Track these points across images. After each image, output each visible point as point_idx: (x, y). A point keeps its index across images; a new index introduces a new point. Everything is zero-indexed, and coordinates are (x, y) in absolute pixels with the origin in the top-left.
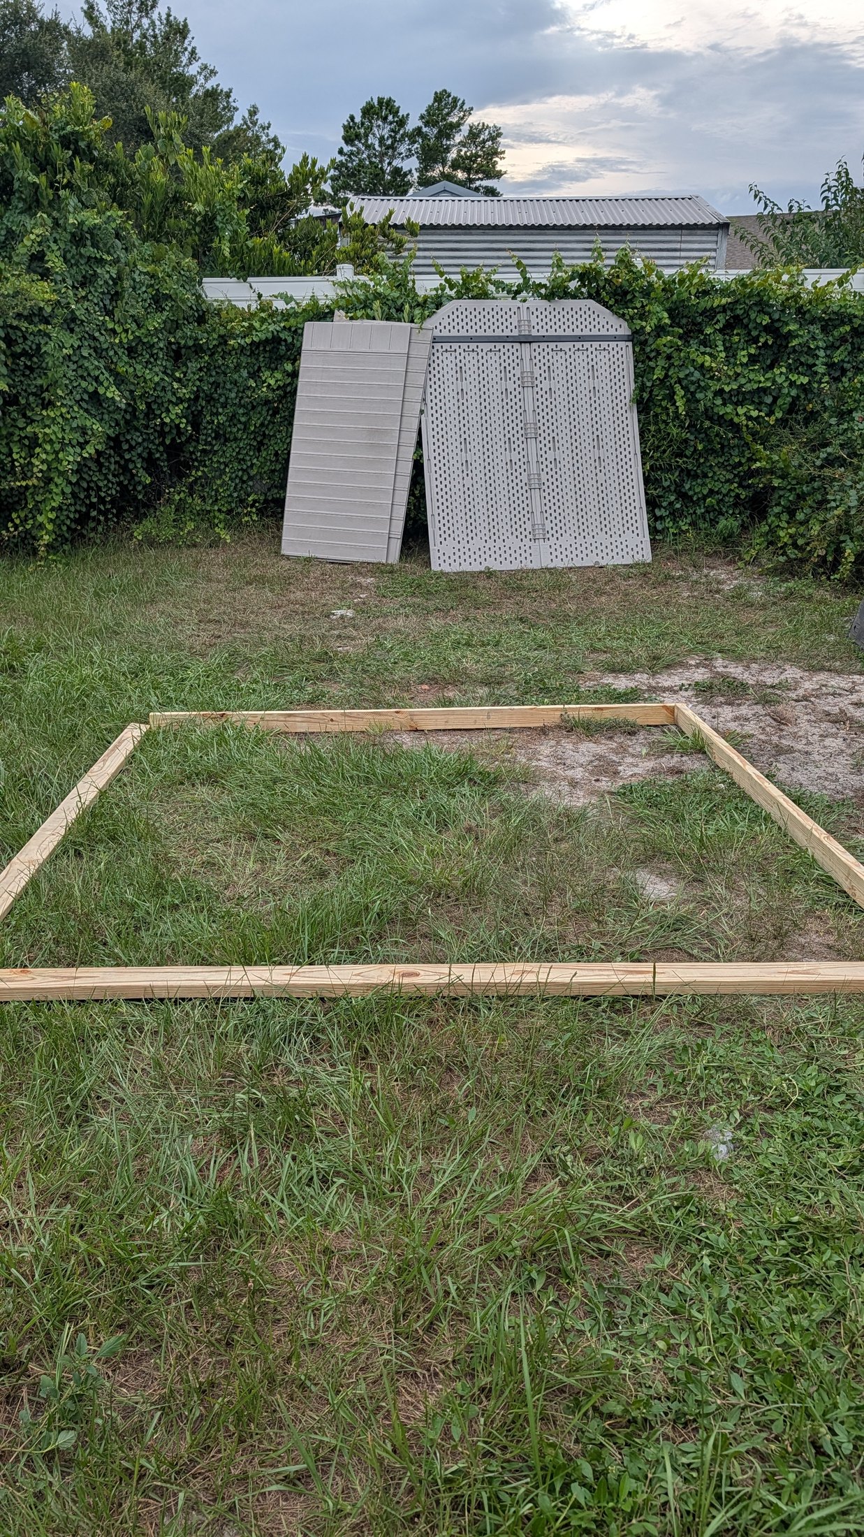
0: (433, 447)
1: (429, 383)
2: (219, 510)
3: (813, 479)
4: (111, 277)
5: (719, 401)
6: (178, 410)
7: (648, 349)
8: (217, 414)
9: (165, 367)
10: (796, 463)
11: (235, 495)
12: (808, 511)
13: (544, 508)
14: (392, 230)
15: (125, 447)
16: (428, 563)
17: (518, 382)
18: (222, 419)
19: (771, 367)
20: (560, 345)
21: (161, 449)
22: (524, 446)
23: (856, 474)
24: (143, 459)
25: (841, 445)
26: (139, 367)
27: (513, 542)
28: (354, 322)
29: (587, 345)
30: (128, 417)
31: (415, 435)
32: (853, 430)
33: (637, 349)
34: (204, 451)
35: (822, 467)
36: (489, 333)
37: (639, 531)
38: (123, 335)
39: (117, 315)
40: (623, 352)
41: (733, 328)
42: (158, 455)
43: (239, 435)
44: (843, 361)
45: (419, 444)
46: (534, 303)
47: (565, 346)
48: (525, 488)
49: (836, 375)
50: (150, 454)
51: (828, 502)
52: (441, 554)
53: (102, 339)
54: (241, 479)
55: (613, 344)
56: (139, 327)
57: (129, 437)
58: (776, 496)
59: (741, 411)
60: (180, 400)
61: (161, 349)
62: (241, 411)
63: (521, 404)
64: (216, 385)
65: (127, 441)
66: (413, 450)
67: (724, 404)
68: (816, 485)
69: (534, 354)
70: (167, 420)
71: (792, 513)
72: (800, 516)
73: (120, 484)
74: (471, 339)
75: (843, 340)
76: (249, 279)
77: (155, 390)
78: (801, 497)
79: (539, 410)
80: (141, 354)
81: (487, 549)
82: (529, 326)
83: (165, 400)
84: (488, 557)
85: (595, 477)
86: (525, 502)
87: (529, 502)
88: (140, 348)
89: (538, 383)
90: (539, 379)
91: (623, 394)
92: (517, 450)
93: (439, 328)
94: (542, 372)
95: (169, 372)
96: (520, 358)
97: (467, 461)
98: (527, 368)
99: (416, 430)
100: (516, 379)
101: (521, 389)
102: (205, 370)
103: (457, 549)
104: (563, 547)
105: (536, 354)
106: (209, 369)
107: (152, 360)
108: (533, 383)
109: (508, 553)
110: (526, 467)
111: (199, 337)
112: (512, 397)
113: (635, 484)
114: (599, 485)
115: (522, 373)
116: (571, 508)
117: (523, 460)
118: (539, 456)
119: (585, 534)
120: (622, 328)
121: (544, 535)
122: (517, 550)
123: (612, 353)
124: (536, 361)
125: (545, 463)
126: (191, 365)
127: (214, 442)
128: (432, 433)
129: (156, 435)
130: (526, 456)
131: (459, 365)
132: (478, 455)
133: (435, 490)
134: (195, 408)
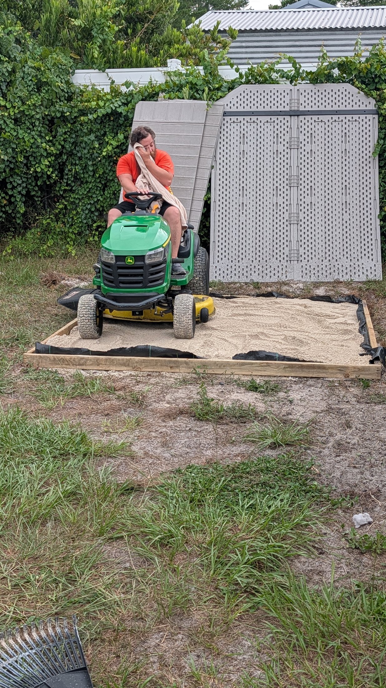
0: (218, 193)
1: (219, 145)
2: (73, 232)
4: (8, 71)
6: (47, 162)
8: (76, 165)
9: (40, 132)
11: (85, 221)
13: (300, 238)
14: (219, 35)
15: (9, 186)
17: (287, 145)
18: (78, 168)
20: (321, 117)
21: (37, 189)
22: (288, 192)
24: (22, 195)
26: (21, 132)
27: (274, 263)
28: (171, 101)
29: (342, 117)
30: (12, 166)
31: (207, 182)
33: (381, 119)
34: (65, 191)
36: (267, 109)
37: (374, 257)
38: (11, 110)
39: (9, 97)
40: (371, 123)
42: (33, 193)
43: (89, 180)
45: (209, 189)
46: (304, 86)
47: (325, 118)
48: (286, 223)
50: (28, 192)
52: (217, 269)
54: (90, 210)
55: (362, 117)
56: (23, 103)
57: (12, 180)
60: (49, 155)
61: (38, 119)
62: (90, 163)
63: (288, 161)
64: (75, 144)
65: (11, 183)
66: (204, 192)
69: (300, 124)
70: (39, 170)
74: (253, 114)
76: (107, 70)
77: (31, 147)
79: (302, 166)
80: (24, 123)
81: (253, 267)
82: (298, 103)
83: (38, 154)
84: (253, 273)
85: (341, 216)
86: (286, 234)
87: (288, 233)
88: (24, 119)
89: (302, 145)
90: (303, 143)
91: (368, 155)
92: (282, 195)
93: (229, 105)
94: (306, 137)
95: (43, 135)
96: (289, 127)
97: (243, 203)
98: (295, 135)
99: (208, 179)
100: (285, 143)
101: (288, 150)
102: (69, 134)
103: (230, 266)
104: (312, 267)
105: (302, 124)
106: (71, 133)
107: (31, 127)
108: (298, 146)
109: (269, 270)
110: (288, 208)
111: (65, 111)
112: (282, 156)
113: (373, 221)
114: (344, 222)
115: (290, 138)
116: (320, 239)
117: (286, 203)
118: (299, 200)
119: (330, 258)
120: (370, 104)
121: (298, 258)
122: (276, 268)
123: (361, 123)
124: (302, 129)
125: (303, 205)
126: (59, 130)
127: (73, 184)
128: (218, 182)
129: (33, 179)
130: (289, 200)
131: (243, 132)
132: (251, 199)
133: (218, 224)
134: (60, 161)
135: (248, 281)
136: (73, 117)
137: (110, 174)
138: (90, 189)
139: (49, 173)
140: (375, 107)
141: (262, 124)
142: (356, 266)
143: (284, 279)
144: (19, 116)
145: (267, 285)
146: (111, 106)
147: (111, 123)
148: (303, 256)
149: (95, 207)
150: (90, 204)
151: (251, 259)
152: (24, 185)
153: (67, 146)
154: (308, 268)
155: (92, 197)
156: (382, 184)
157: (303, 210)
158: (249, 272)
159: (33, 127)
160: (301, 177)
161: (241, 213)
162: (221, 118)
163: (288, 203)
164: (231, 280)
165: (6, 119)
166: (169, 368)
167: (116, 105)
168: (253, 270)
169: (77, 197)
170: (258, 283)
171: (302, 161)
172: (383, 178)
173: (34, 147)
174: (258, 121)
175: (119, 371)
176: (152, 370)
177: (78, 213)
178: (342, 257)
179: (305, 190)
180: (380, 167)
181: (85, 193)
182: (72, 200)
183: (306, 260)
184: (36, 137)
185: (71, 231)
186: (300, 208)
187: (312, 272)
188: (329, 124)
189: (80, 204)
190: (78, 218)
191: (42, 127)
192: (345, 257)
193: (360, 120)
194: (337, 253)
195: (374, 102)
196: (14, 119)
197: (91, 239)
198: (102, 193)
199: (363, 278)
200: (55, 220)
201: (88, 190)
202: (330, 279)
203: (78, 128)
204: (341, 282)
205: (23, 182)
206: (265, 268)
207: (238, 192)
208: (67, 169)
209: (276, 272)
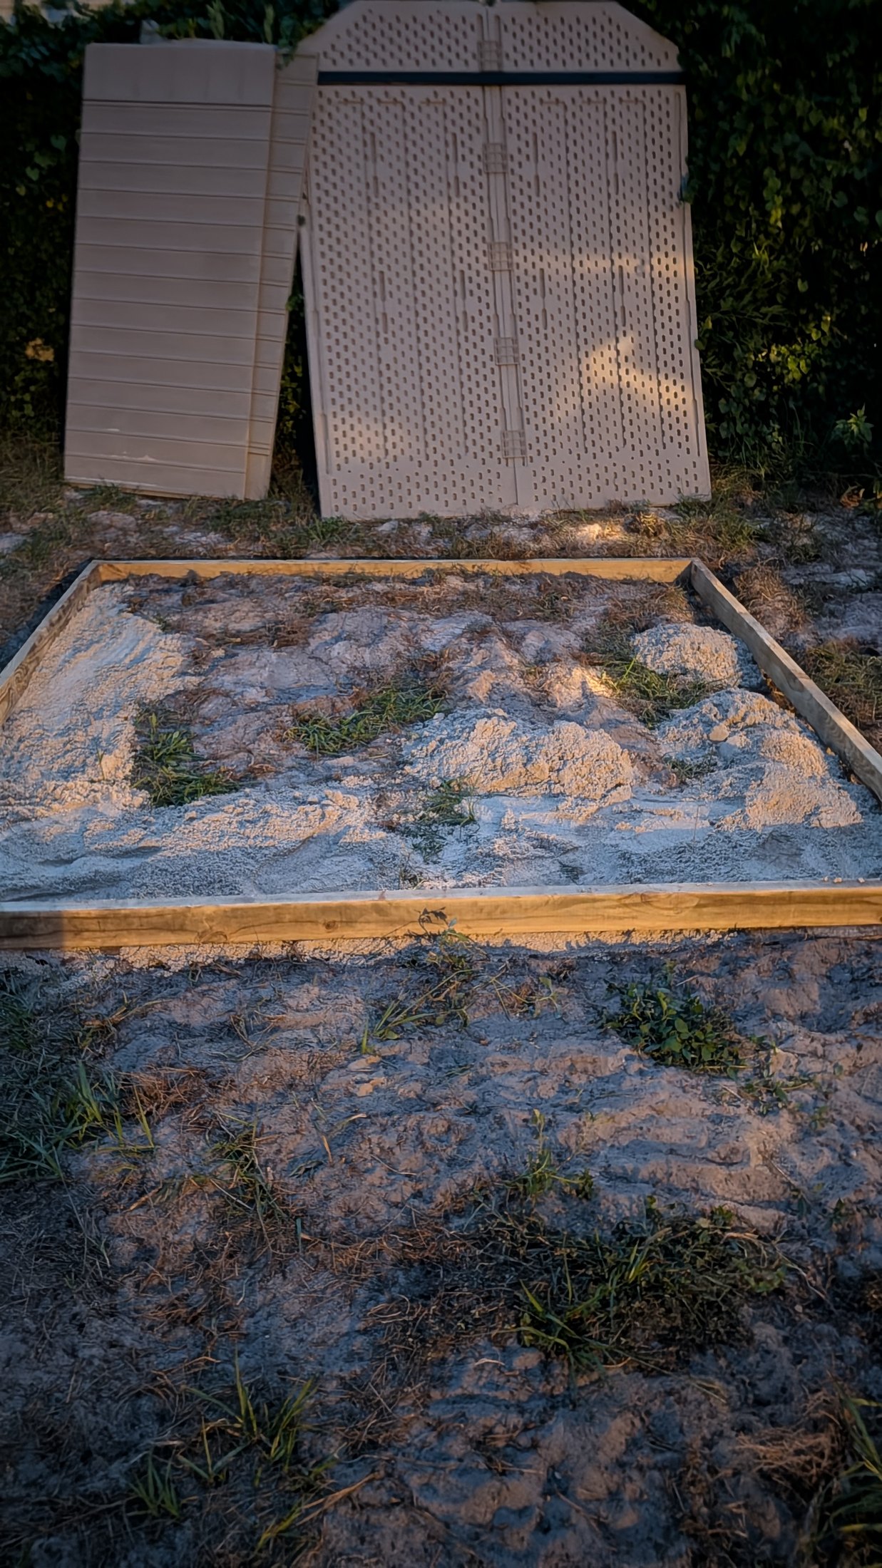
0: (322, 288)
1: (314, 165)
13: (525, 403)
17: (478, 165)
20: (556, 91)
22: (489, 286)
27: (470, 467)
28: (176, 43)
29: (604, 91)
31: (290, 265)
36: (426, 66)
37: (692, 444)
40: (671, 107)
45: (297, 283)
46: (509, 6)
47: (565, 93)
48: (490, 365)
52: (339, 489)
55: (652, 90)
63: (484, 206)
66: (287, 291)
69: (508, 109)
74: (391, 79)
79: (517, 219)
82: (499, 54)
85: (613, 346)
86: (491, 391)
87: (496, 390)
89: (514, 165)
90: (517, 158)
91: (668, 188)
92: (476, 293)
93: (331, 55)
94: (521, 144)
97: (384, 315)
98: (496, 138)
99: (292, 256)
100: (474, 158)
101: (483, 179)
103: (367, 478)
104: (557, 475)
105: (512, 109)
109: (459, 486)
110: (491, 326)
112: (468, 193)
114: (621, 359)
115: (486, 146)
116: (571, 402)
117: (486, 312)
119: (596, 449)
120: (669, 59)
121: (523, 451)
122: (476, 480)
123: (649, 107)
124: (512, 123)
125: (526, 318)
128: (320, 262)
130: (492, 306)
131: (369, 129)
132: (404, 303)
133: (327, 369)
135: (415, 514)
140: (679, 64)
141: (415, 109)
142: (654, 467)
143: (495, 506)
145: (461, 524)
148: (536, 447)
151: (416, 458)
154: (549, 477)
156: (701, 263)
157: (527, 331)
158: (415, 493)
160: (515, 246)
161: (381, 341)
162: (313, 87)
163: (491, 312)
164: (374, 515)
168: (424, 486)
170: (438, 520)
171: (517, 206)
172: (703, 250)
174: (406, 101)
178: (621, 446)
179: (529, 279)
183: (543, 457)
186: (520, 325)
187: (558, 487)
188: (576, 108)
192: (628, 445)
193: (647, 100)
194: (611, 437)
195: (676, 51)
199: (672, 498)
202: (600, 501)
204: (626, 507)
206: (450, 480)
207: (370, 286)
209: (477, 490)
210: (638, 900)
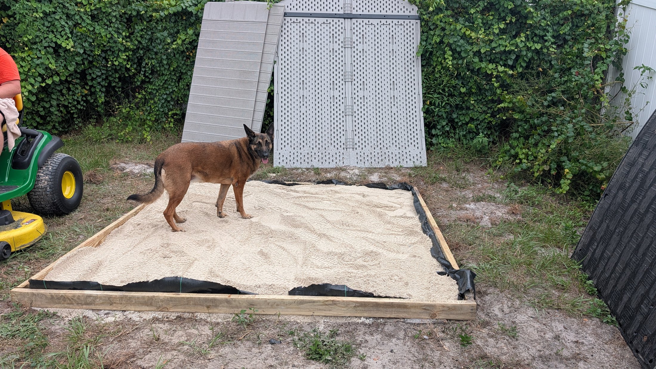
0: (281, 85)
1: (281, 43)
2: (150, 120)
3: (542, 115)
5: (476, 60)
6: (123, 56)
7: (430, 24)
8: (152, 59)
9: (117, 28)
10: (530, 103)
11: (162, 110)
12: (536, 137)
13: (355, 128)
15: (89, 77)
16: (272, 161)
17: (341, 45)
18: (154, 62)
19: (515, 37)
20: (371, 21)
21: (117, 80)
22: (343, 87)
23: (574, 112)
24: (102, 86)
25: (562, 92)
26: (97, 27)
27: (332, 150)
28: (237, 2)
29: (389, 21)
30: (91, 59)
31: (270, 76)
32: (572, 81)
33: (423, 24)
34: (143, 82)
35: (549, 106)
36: (324, 11)
37: (419, 145)
38: (88, 6)
40: (414, 27)
41: (489, 11)
42: (114, 84)
43: (165, 73)
44: (565, 34)
45: (272, 82)
47: (375, 21)
48: (342, 114)
49: (560, 43)
50: (109, 83)
51: (553, 131)
52: (281, 156)
53: (70, 8)
54: (166, 99)
55: (407, 21)
57: (90, 71)
58: (516, 125)
59: (491, 66)
60: (127, 49)
61: (115, 16)
62: (165, 57)
63: (343, 59)
64: (151, 40)
65: (90, 74)
66: (268, 85)
67: (481, 61)
68: (544, 119)
69: (353, 26)
70: (116, 63)
71: (527, 138)
72: (532, 141)
73: (87, 101)
74: (311, 15)
75: (566, 19)
77: (109, 42)
78: (534, 127)
79: (355, 64)
80: (102, 20)
81: (313, 154)
82: (351, 8)
83: (116, 49)
84: (313, 159)
85: (390, 109)
86: (342, 124)
87: (344, 123)
88: (101, 16)
89: (355, 45)
90: (356, 43)
91: (412, 55)
92: (338, 89)
93: (290, 7)
94: (358, 38)
95: (121, 31)
96: (343, 28)
97: (303, 96)
98: (348, 35)
99: (271, 73)
100: (340, 42)
101: (343, 49)
102: (145, 31)
103: (292, 153)
104: (366, 154)
105: (355, 26)
106: (147, 30)
107: (108, 23)
108: (351, 45)
109: (327, 157)
110: (343, 101)
111: (141, 10)
112: (337, 54)
113: (417, 114)
114: (393, 114)
115: (344, 38)
116: (372, 129)
117: (341, 96)
118: (353, 94)
119: (382, 146)
120: (414, 11)
121: (353, 146)
122: (334, 155)
123: (406, 27)
124: (355, 31)
125: (357, 98)
126: (136, 27)
127: (151, 77)
128: (281, 76)
129: (113, 71)
130: (344, 94)
131: (302, 32)
132: (311, 92)
133: (281, 114)
134: (138, 55)
135: (309, 166)
136: (148, 16)
137: (184, 67)
138: (166, 80)
139: (128, 66)
140: (418, 13)
141: (319, 25)
142: (404, 153)
143: (341, 165)
144: (96, 13)
145: (326, 170)
146: (182, 5)
147: (184, 22)
148: (358, 144)
149: (171, 97)
150: (166, 94)
151: (312, 146)
152: (104, 77)
153: (143, 42)
154: (362, 155)
155: (167, 88)
156: (425, 80)
157: (357, 103)
158: (310, 159)
159: (110, 23)
160: (354, 73)
161: (301, 105)
162: (282, 17)
163: (344, 96)
164: (294, 166)
165: (82, 15)
166: (206, 308)
167: (187, 5)
168: (314, 156)
169: (154, 88)
170: (318, 168)
171: (355, 59)
172: (425, 76)
173: (111, 41)
174: (316, 23)
175: (139, 311)
176: (184, 310)
177: (155, 102)
178: (391, 145)
179: (359, 85)
180: (422, 66)
181: (162, 84)
182: (150, 91)
183: (360, 148)
184: (113, 32)
185: (149, 118)
186: (354, 101)
187: (366, 159)
188: (379, 27)
189: (157, 94)
190: (155, 107)
191: (120, 24)
192: (394, 145)
193: (405, 24)
194: (387, 142)
195: (416, 9)
196: (91, 16)
197: (167, 126)
198: (177, 85)
199: (411, 165)
200: (136, 108)
201: (164, 82)
202: (381, 165)
203: (153, 26)
204: (392, 168)
205: (102, 74)
206: (324, 155)
207: (298, 85)
208: (144, 63)
209: (334, 159)
210: (331, 303)
